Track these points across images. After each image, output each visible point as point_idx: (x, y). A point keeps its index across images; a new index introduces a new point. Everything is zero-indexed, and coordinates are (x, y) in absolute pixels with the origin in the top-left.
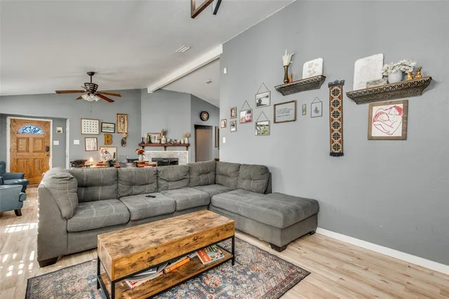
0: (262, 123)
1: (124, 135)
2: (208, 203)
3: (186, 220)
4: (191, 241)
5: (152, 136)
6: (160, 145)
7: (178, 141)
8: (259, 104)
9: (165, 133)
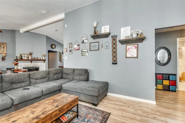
0: (84, 51)
1: (4, 55)
2: (60, 88)
3: (52, 101)
4: (58, 112)
5: (23, 55)
6: (28, 60)
7: (39, 58)
8: (83, 42)
9: (31, 54)
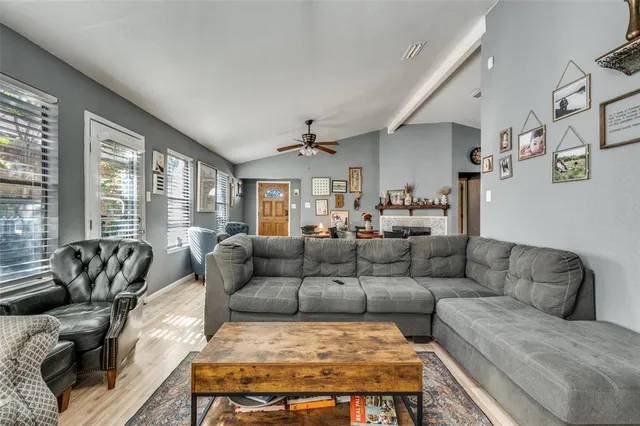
0: (569, 154)
1: (357, 195)
3: (340, 333)
5: (393, 194)
6: (403, 207)
7: (431, 201)
8: (562, 111)
9: (410, 190)
